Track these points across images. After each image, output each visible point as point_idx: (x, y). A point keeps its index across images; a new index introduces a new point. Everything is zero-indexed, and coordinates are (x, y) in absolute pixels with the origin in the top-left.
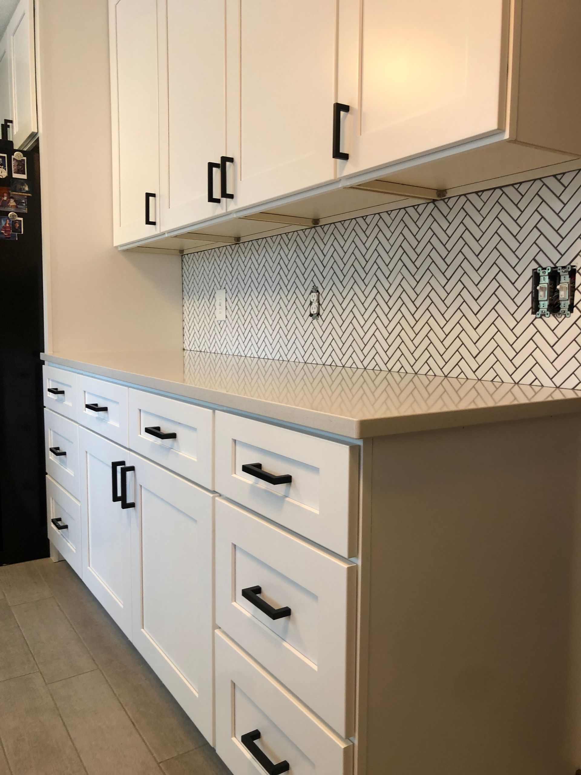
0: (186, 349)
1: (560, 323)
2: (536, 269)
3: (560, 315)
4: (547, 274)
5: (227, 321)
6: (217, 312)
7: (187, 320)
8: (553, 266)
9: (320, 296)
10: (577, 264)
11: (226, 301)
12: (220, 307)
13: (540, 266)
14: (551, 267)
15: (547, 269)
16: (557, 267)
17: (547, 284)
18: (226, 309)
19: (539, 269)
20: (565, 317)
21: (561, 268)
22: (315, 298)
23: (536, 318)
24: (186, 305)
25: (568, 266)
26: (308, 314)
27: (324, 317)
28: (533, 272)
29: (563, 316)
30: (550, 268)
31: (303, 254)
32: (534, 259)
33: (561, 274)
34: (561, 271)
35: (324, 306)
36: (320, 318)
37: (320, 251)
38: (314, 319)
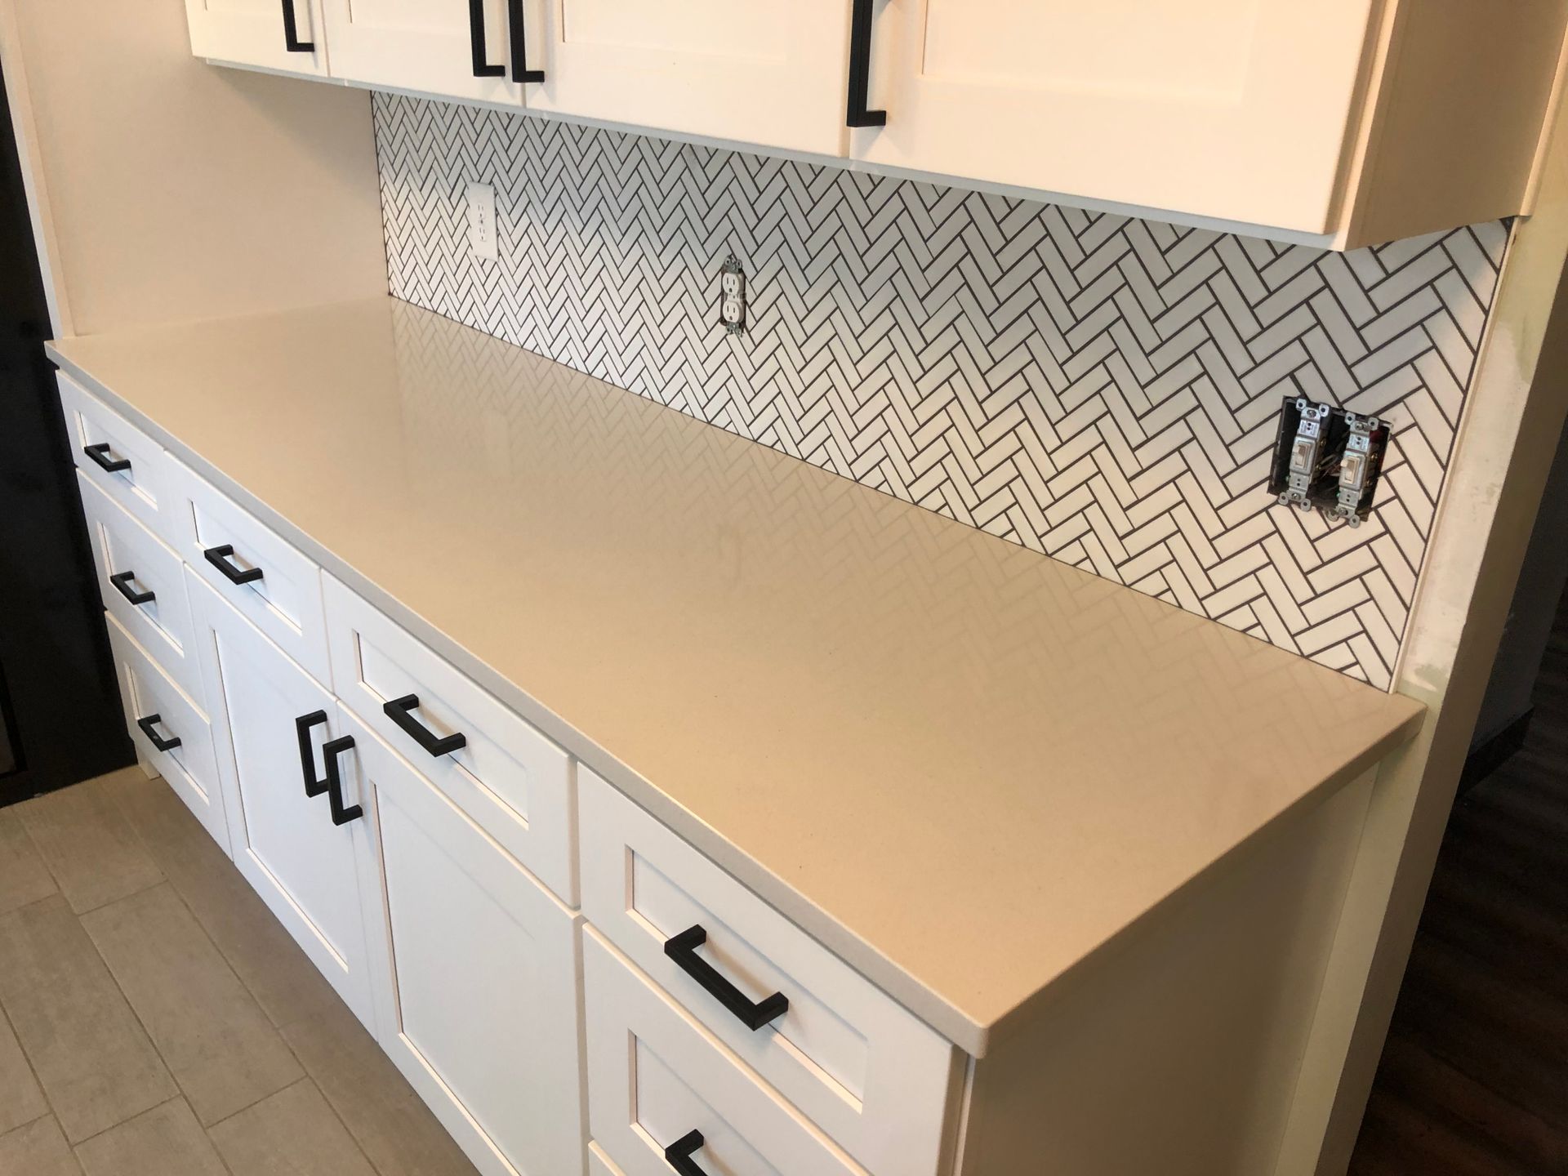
0: (395, 294)
1: (1331, 531)
2: (1295, 399)
3: (1336, 516)
4: (1318, 417)
5: (501, 263)
6: (474, 234)
7: (392, 228)
8: (1335, 405)
9: (747, 283)
10: (1395, 420)
11: (497, 216)
12: (481, 226)
13: (1304, 396)
14: (1330, 406)
15: (1320, 407)
16: (1346, 412)
17: (1315, 440)
18: (498, 235)
19: (1300, 401)
20: (1347, 523)
21: (1353, 416)
22: (736, 288)
23: (1276, 503)
24: (389, 192)
25: (1372, 420)
26: (713, 315)
27: (757, 335)
28: (1284, 402)
29: (1341, 521)
30: (1327, 408)
31: (703, 169)
32: (1292, 375)
33: (1352, 428)
34: (1353, 425)
35: (757, 309)
36: (746, 334)
37: (749, 178)
38: (732, 333)
